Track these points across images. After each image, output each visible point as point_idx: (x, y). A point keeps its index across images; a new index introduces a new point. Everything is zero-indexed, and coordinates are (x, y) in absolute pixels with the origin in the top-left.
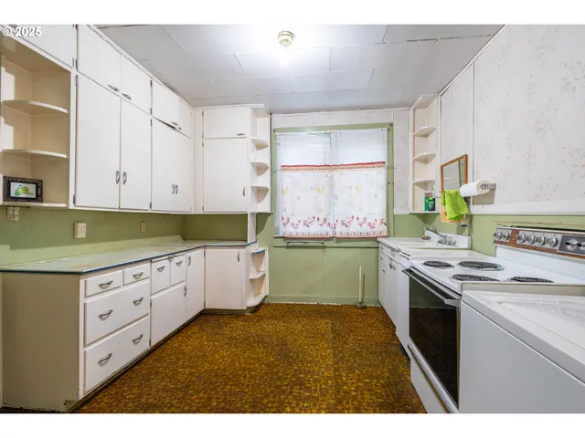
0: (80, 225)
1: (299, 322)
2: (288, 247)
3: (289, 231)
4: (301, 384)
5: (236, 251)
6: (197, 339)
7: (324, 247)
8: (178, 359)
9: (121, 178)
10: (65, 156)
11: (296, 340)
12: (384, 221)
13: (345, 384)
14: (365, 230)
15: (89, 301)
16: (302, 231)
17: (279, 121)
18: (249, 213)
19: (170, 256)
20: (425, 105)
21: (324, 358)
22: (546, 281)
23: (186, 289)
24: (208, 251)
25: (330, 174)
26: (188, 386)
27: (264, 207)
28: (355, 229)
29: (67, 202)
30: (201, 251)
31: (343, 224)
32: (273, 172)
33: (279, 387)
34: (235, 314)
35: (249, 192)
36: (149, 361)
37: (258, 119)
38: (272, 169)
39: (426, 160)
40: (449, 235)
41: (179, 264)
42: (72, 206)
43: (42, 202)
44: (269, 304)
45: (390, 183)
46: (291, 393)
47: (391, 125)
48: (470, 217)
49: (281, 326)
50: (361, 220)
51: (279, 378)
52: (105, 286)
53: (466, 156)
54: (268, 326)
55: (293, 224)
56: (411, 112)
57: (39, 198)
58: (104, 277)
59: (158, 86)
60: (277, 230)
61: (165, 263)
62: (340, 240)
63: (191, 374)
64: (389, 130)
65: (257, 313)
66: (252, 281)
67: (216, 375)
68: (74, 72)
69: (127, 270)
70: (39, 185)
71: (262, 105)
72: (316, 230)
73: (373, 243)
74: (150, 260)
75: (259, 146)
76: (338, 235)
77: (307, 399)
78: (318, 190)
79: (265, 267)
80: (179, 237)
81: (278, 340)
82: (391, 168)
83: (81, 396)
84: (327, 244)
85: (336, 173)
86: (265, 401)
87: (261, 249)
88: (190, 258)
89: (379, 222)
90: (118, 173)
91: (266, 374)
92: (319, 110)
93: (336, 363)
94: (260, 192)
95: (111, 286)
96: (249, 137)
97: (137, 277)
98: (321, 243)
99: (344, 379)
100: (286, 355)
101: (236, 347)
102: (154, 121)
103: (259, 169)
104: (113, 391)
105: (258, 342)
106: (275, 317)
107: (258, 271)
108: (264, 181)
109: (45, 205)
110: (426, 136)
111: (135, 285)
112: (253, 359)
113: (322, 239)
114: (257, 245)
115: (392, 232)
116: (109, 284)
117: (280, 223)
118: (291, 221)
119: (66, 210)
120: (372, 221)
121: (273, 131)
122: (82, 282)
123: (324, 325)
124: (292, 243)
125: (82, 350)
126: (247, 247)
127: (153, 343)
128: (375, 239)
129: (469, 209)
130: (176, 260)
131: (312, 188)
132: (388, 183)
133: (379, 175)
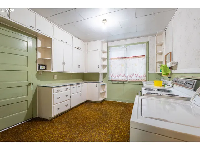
0: (55, 76)
1: (113, 107)
2: (112, 83)
3: (113, 78)
4: (107, 122)
5: (96, 84)
6: (83, 108)
7: (124, 84)
8: (77, 112)
9: (64, 64)
10: (50, 59)
11: (110, 111)
12: (145, 75)
13: (120, 124)
14: (138, 78)
15: (54, 94)
16: (116, 78)
17: (110, 44)
18: (100, 72)
19: (76, 84)
20: (161, 34)
21: (116, 117)
22: (177, 96)
23: (81, 94)
24: (88, 84)
25: (126, 60)
26: (77, 118)
27: (105, 71)
28: (134, 78)
29: (51, 70)
30: (86, 83)
31: (130, 76)
32: (108, 60)
33: (100, 122)
34: (95, 102)
35: (100, 66)
36: (70, 112)
37: (104, 44)
38: (108, 59)
39: (161, 54)
40: (166, 81)
41: (79, 87)
42: (52, 71)
43: (46, 70)
44: (106, 101)
45: (147, 63)
46: (103, 124)
47: (148, 42)
48: (172, 74)
49: (107, 107)
50: (136, 75)
51: (101, 120)
52: (58, 91)
53: (171, 52)
54: (103, 107)
55: (114, 76)
56: (156, 37)
57: (46, 69)
58: (58, 88)
59: (74, 38)
60: (109, 78)
61: (75, 86)
62: (129, 81)
63: (79, 116)
64: (147, 44)
65: (102, 103)
66: (101, 93)
67: (85, 117)
68: (52, 38)
69: (64, 87)
70: (46, 66)
71: (104, 40)
72: (121, 78)
73: (140, 83)
74: (70, 85)
75: (104, 52)
76: (128, 80)
77: (107, 126)
78: (122, 65)
79: (105, 89)
80: (82, 80)
81: (105, 111)
82: (148, 57)
83: (53, 117)
84: (125, 83)
85: (128, 60)
86: (95, 125)
87: (105, 84)
88: (82, 85)
89: (143, 76)
90: (63, 62)
91: (98, 119)
92: (123, 39)
93: (120, 119)
94: (104, 66)
95: (60, 91)
96: (100, 50)
97: (67, 89)
98: (123, 82)
99: (120, 123)
100: (106, 115)
101: (93, 111)
102: (73, 48)
103: (104, 59)
104: (60, 117)
105: (99, 111)
106: (107, 105)
107: (103, 90)
108: (105, 63)
109: (47, 71)
110: (162, 45)
111: (66, 91)
112: (96, 115)
113: (123, 81)
114: (103, 82)
115: (148, 79)
116: (59, 90)
117: (110, 76)
118: (113, 75)
119: (51, 72)
120: (141, 75)
121: (108, 47)
122: (53, 89)
123: (121, 108)
124: (114, 82)
125: (53, 105)
126: (99, 83)
127: (71, 107)
128: (142, 82)
129: (171, 71)
130: (78, 86)
131: (120, 65)
132: (147, 62)
133: (143, 60)
